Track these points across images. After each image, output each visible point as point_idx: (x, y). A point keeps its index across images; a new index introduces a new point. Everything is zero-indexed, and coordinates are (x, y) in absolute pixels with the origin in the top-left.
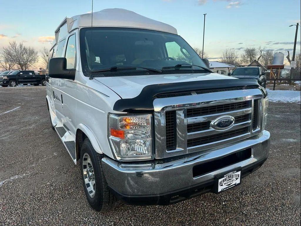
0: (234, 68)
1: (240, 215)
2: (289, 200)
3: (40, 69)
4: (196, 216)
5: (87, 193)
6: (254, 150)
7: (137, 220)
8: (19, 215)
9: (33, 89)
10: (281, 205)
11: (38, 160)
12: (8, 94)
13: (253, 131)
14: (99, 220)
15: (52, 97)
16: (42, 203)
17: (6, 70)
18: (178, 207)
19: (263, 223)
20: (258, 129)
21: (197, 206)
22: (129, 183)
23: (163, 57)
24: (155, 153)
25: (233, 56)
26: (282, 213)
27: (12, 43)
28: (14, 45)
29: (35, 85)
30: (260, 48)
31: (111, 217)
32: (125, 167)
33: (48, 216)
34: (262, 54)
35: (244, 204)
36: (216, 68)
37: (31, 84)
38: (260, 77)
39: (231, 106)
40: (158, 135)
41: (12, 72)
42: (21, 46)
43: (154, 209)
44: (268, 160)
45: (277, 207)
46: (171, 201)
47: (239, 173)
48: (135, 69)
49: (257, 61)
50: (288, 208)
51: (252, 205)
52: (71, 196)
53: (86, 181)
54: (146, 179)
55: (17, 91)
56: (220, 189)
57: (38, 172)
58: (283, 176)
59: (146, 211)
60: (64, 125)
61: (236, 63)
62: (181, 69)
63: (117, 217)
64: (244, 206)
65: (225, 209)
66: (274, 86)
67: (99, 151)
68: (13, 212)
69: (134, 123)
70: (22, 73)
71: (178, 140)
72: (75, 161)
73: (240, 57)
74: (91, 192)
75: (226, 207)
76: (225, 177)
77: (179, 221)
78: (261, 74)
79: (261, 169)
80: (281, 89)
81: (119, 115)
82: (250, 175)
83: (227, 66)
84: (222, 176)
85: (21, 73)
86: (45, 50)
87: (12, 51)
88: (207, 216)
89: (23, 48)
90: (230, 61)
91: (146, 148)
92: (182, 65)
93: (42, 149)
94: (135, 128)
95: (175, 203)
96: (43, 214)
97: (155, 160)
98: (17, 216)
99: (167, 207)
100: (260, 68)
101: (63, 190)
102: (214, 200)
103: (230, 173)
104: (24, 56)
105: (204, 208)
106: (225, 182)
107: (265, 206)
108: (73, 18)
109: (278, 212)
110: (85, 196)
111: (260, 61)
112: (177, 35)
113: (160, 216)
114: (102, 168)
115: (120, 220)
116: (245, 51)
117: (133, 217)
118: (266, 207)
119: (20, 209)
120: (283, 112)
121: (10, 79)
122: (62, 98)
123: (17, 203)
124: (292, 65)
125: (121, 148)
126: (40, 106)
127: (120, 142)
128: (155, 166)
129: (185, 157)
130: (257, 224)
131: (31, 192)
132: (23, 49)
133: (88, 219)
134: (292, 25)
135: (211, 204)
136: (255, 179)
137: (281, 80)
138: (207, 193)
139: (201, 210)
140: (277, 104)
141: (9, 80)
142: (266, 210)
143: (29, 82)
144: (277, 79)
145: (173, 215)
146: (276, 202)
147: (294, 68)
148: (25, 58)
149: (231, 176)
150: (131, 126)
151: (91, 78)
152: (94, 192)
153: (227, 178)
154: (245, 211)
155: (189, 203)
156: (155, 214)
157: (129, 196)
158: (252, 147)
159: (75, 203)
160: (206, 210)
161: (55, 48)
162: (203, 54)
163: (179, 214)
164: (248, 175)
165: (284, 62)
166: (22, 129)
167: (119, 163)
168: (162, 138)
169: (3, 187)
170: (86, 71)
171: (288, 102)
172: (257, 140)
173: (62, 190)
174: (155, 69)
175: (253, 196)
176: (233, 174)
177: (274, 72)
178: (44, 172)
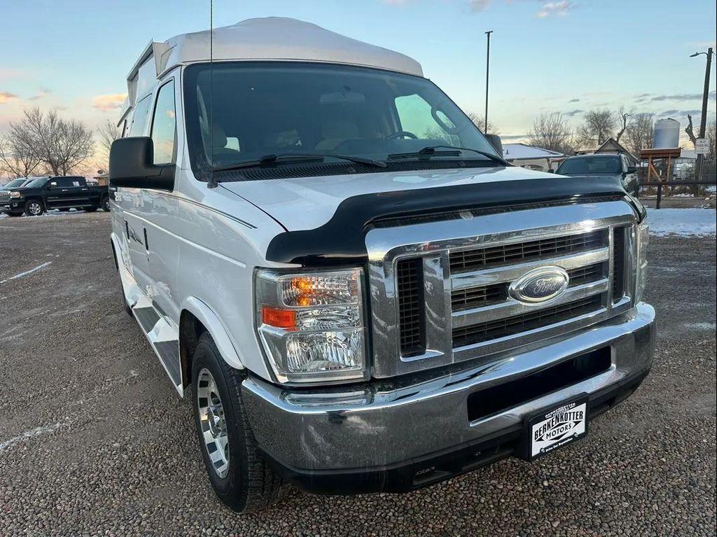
0: (560, 159)
1: (587, 512)
2: (707, 471)
3: (99, 172)
4: (478, 517)
5: (209, 467)
6: (618, 352)
7: (332, 530)
8: (44, 526)
9: (83, 219)
10: (688, 483)
11: (91, 389)
12: (23, 232)
13: (614, 306)
14: (239, 534)
15: (124, 235)
16: (100, 492)
17: (19, 176)
18: (435, 496)
19: (644, 531)
20: (626, 299)
21: (480, 493)
22: (310, 440)
23: (389, 133)
24: (372, 363)
25: (558, 131)
26: (689, 504)
27: (31, 112)
28: (35, 118)
29: (89, 210)
30: (622, 109)
31: (269, 525)
32: (299, 400)
33: (113, 525)
34: (627, 124)
35: (596, 485)
36: (518, 159)
37: (79, 209)
38: (624, 179)
39: (559, 244)
40: (379, 320)
41: (32, 182)
42: (52, 119)
43: (375, 503)
44: (650, 374)
45: (677, 490)
46: (416, 483)
47: (583, 407)
48: (322, 160)
49: (616, 140)
50: (703, 492)
51: (616, 485)
52: (172, 474)
53: (208, 436)
54: (353, 429)
55: (45, 226)
56: (536, 448)
57: (92, 419)
58: (687, 413)
59: (356, 508)
60: (154, 303)
61: (566, 147)
62: (432, 158)
63: (285, 524)
64: (596, 488)
65: (551, 498)
66: (659, 200)
67: (235, 362)
68: (29, 518)
69: (320, 290)
70: (54, 183)
71: (429, 331)
72: (180, 388)
73: (574, 132)
74: (220, 463)
75: (552, 493)
76: (548, 420)
77: (436, 530)
78: (626, 171)
79: (635, 398)
80: (674, 206)
81: (281, 272)
82: (609, 411)
83: (545, 154)
84: (539, 416)
85: (52, 183)
86: (109, 126)
87: (30, 132)
88: (506, 517)
89: (57, 122)
90: (551, 141)
91: (350, 353)
92: (436, 150)
93: (103, 361)
94: (323, 302)
95: (428, 485)
96: (103, 521)
97: (373, 380)
98: (37, 528)
99: (408, 496)
100: (623, 156)
101: (151, 461)
102: (521, 476)
103: (561, 409)
104: (60, 142)
105: (497, 497)
106: (548, 432)
107: (648, 488)
108: (167, 42)
109: (682, 503)
110: (206, 473)
111: (622, 142)
112: (423, 78)
113: (389, 519)
114: (242, 403)
115: (290, 531)
116: (587, 117)
117: (325, 524)
118: (650, 491)
119: (45, 509)
120: (680, 259)
121: (27, 198)
122: (146, 236)
123: (39, 495)
124: (698, 148)
125: (288, 354)
126: (98, 261)
127: (284, 339)
128: (373, 396)
129: (448, 373)
130: (629, 532)
131: (73, 466)
132: (56, 126)
133: (213, 531)
134: (697, 54)
135: (516, 486)
136: (620, 421)
137: (673, 184)
138: (504, 459)
139: (491, 502)
140: (667, 240)
141: (23, 200)
142: (650, 499)
143: (73, 203)
144: (665, 183)
145: (422, 515)
146: (673, 478)
147: (705, 155)
148: (62, 148)
149: (562, 417)
150: (311, 297)
151: (213, 185)
152: (226, 462)
153: (553, 422)
154: (598, 500)
155: (461, 486)
156: (377, 515)
157: (312, 473)
158: (613, 345)
159: (182, 491)
160: (503, 501)
161: (129, 118)
162: (486, 128)
163: (438, 513)
164: (602, 413)
165: (680, 141)
166: (54, 315)
167: (284, 390)
168: (389, 328)
169: (5, 457)
170: (199, 167)
171: (693, 235)
172: (624, 326)
173: (148, 461)
174: (370, 159)
175: (617, 463)
176: (568, 412)
177: (658, 165)
178: (107, 418)
